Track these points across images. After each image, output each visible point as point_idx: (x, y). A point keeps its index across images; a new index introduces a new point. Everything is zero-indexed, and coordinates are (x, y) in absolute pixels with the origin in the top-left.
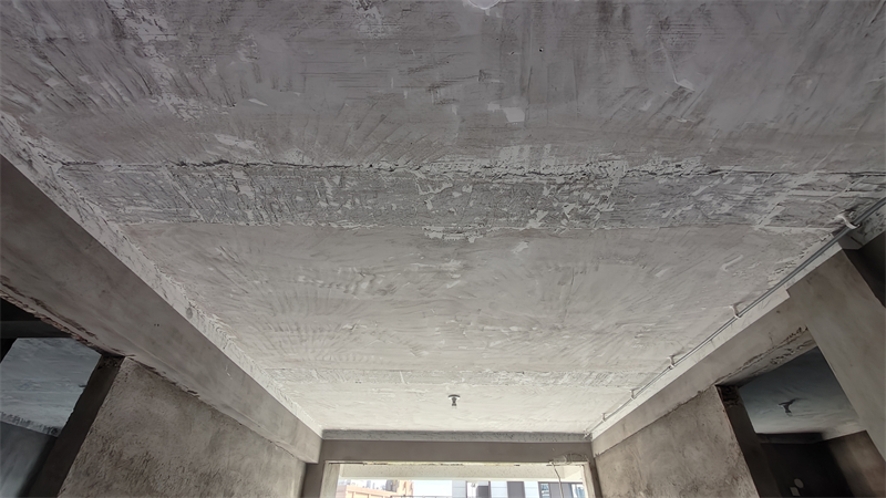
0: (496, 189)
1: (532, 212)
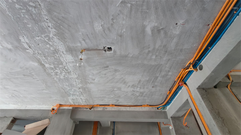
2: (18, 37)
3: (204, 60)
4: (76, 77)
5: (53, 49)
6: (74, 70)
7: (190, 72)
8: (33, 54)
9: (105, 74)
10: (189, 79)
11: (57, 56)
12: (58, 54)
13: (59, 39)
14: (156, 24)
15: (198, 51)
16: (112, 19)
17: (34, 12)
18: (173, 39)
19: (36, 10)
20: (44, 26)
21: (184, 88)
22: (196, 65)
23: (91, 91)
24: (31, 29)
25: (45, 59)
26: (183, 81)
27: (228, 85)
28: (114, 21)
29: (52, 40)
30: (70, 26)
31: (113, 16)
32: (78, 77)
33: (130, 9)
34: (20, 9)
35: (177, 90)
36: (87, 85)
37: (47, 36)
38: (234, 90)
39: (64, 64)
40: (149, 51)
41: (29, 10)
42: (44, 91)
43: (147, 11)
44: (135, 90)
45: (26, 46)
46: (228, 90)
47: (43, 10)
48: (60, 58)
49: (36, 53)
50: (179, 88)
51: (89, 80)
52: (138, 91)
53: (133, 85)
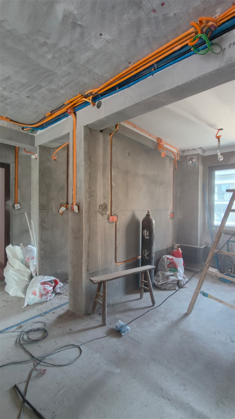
3: (106, 98)
7: (86, 104)
10: (81, 110)
14: (75, 12)
15: (106, 84)
21: (71, 117)
22: (96, 98)
26: (74, 108)
27: (112, 133)
35: (61, 116)
38: (113, 140)
40: (45, 44)
46: (109, 138)
50: (64, 115)
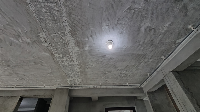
0: (66, 48)
1: (61, 54)
2: (38, 33)
4: (78, 63)
5: (65, 43)
6: (78, 59)
8: (47, 46)
9: (102, 61)
11: (67, 48)
12: (67, 47)
13: (71, 35)
14: (149, 25)
16: (118, 21)
17: (57, 15)
18: (160, 36)
19: (59, 13)
20: (62, 25)
23: (87, 74)
24: (50, 27)
25: (56, 50)
28: (119, 22)
29: (65, 36)
30: (83, 26)
31: (118, 18)
32: (79, 64)
33: (132, 14)
34: (46, 12)
36: (85, 70)
37: (62, 33)
39: (70, 54)
40: (140, 44)
41: (53, 13)
42: (49, 75)
43: (145, 15)
44: (122, 72)
45: (43, 40)
47: (64, 13)
48: (69, 49)
49: (50, 45)
51: (88, 66)
52: (124, 73)
53: (121, 69)
